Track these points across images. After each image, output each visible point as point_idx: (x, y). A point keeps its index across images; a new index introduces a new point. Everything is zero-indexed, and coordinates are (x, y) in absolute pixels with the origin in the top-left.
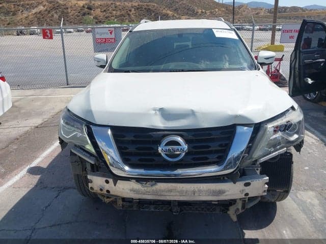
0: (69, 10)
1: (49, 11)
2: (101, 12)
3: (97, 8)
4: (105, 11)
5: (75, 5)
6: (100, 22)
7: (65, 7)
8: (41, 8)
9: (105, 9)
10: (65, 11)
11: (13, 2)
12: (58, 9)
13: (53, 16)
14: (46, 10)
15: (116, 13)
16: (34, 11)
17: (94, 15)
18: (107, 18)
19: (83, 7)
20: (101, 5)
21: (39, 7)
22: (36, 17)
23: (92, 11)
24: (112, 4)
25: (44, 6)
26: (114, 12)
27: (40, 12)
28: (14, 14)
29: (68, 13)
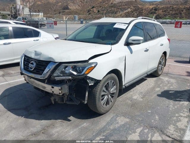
0: (143, 11)
1: (133, 12)
2: (162, 12)
3: (160, 10)
4: (165, 11)
5: (147, 8)
6: (160, 18)
7: (142, 9)
8: (129, 10)
9: (165, 10)
10: (141, 11)
11: (116, 7)
12: (137, 10)
13: (134, 14)
14: (131, 11)
15: (172, 13)
16: (125, 12)
17: (157, 13)
18: (165, 15)
19: (152, 9)
20: (163, 8)
21: (128, 10)
22: (126, 15)
23: (157, 11)
24: (171, 7)
25: (131, 9)
26: (171, 12)
27: (128, 12)
28: (116, 13)
29: (142, 12)
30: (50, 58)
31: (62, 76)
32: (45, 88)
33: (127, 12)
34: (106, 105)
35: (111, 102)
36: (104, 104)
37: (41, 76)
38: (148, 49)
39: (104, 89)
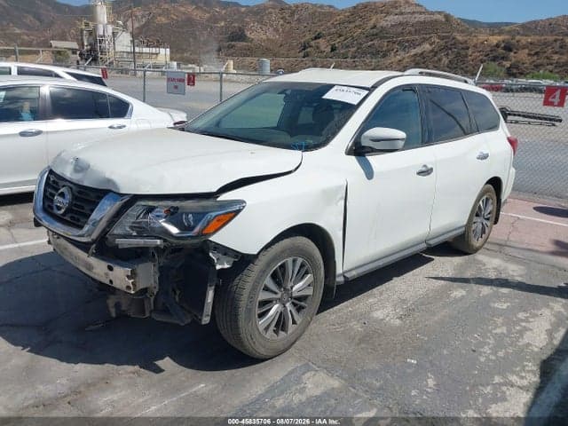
0: (470, 52)
1: (437, 52)
2: (529, 55)
3: (524, 48)
4: (537, 53)
5: (482, 43)
6: (521, 74)
7: (464, 46)
8: (427, 47)
9: (538, 50)
10: (463, 52)
11: (387, 38)
12: (451, 49)
13: (440, 60)
14: (432, 51)
15: (559, 59)
16: (413, 52)
17: (513, 60)
18: (537, 66)
19: (497, 46)
20: (531, 43)
21: (422, 47)
22: (414, 60)
23: (512, 54)
24: (556, 41)
25: (431, 45)
26: (556, 57)
27: (422, 54)
28: (384, 56)
29: (466, 56)
30: (109, 181)
31: (135, 237)
32: (90, 267)
33: (420, 52)
34: (276, 332)
35: (294, 322)
36: (267, 329)
37: (81, 232)
38: (429, 166)
39: (268, 282)
